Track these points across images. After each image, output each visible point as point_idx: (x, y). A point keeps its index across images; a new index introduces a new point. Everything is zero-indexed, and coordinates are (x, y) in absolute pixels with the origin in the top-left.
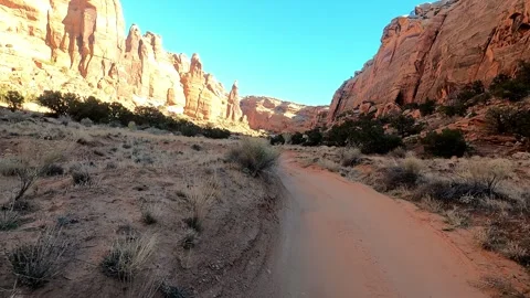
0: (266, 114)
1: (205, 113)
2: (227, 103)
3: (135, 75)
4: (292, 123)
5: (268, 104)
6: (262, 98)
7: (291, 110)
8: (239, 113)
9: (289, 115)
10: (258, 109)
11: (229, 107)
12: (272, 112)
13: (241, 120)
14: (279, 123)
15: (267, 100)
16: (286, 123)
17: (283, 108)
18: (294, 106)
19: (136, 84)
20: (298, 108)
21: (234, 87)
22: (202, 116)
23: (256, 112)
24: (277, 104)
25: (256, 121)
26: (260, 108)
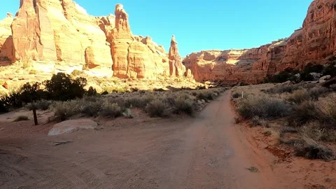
0: (208, 66)
1: (137, 70)
2: (168, 60)
3: (32, 36)
4: (237, 69)
5: (208, 56)
6: (201, 53)
7: (233, 57)
8: (182, 69)
9: (232, 62)
10: (199, 63)
11: (171, 64)
12: (214, 63)
13: (185, 74)
14: (222, 73)
15: (206, 54)
16: (230, 70)
17: (224, 56)
18: (235, 53)
19: (35, 47)
20: (240, 54)
21: (173, 43)
22: (134, 74)
23: (198, 67)
24: (217, 54)
25: (200, 74)
26: (202, 63)
